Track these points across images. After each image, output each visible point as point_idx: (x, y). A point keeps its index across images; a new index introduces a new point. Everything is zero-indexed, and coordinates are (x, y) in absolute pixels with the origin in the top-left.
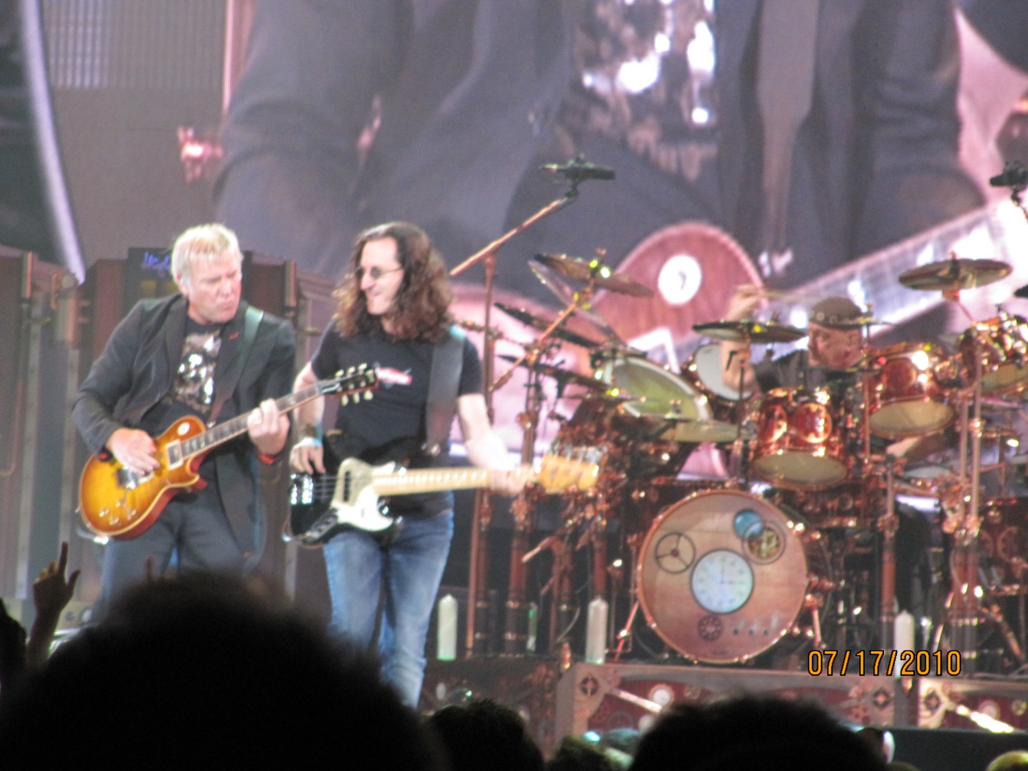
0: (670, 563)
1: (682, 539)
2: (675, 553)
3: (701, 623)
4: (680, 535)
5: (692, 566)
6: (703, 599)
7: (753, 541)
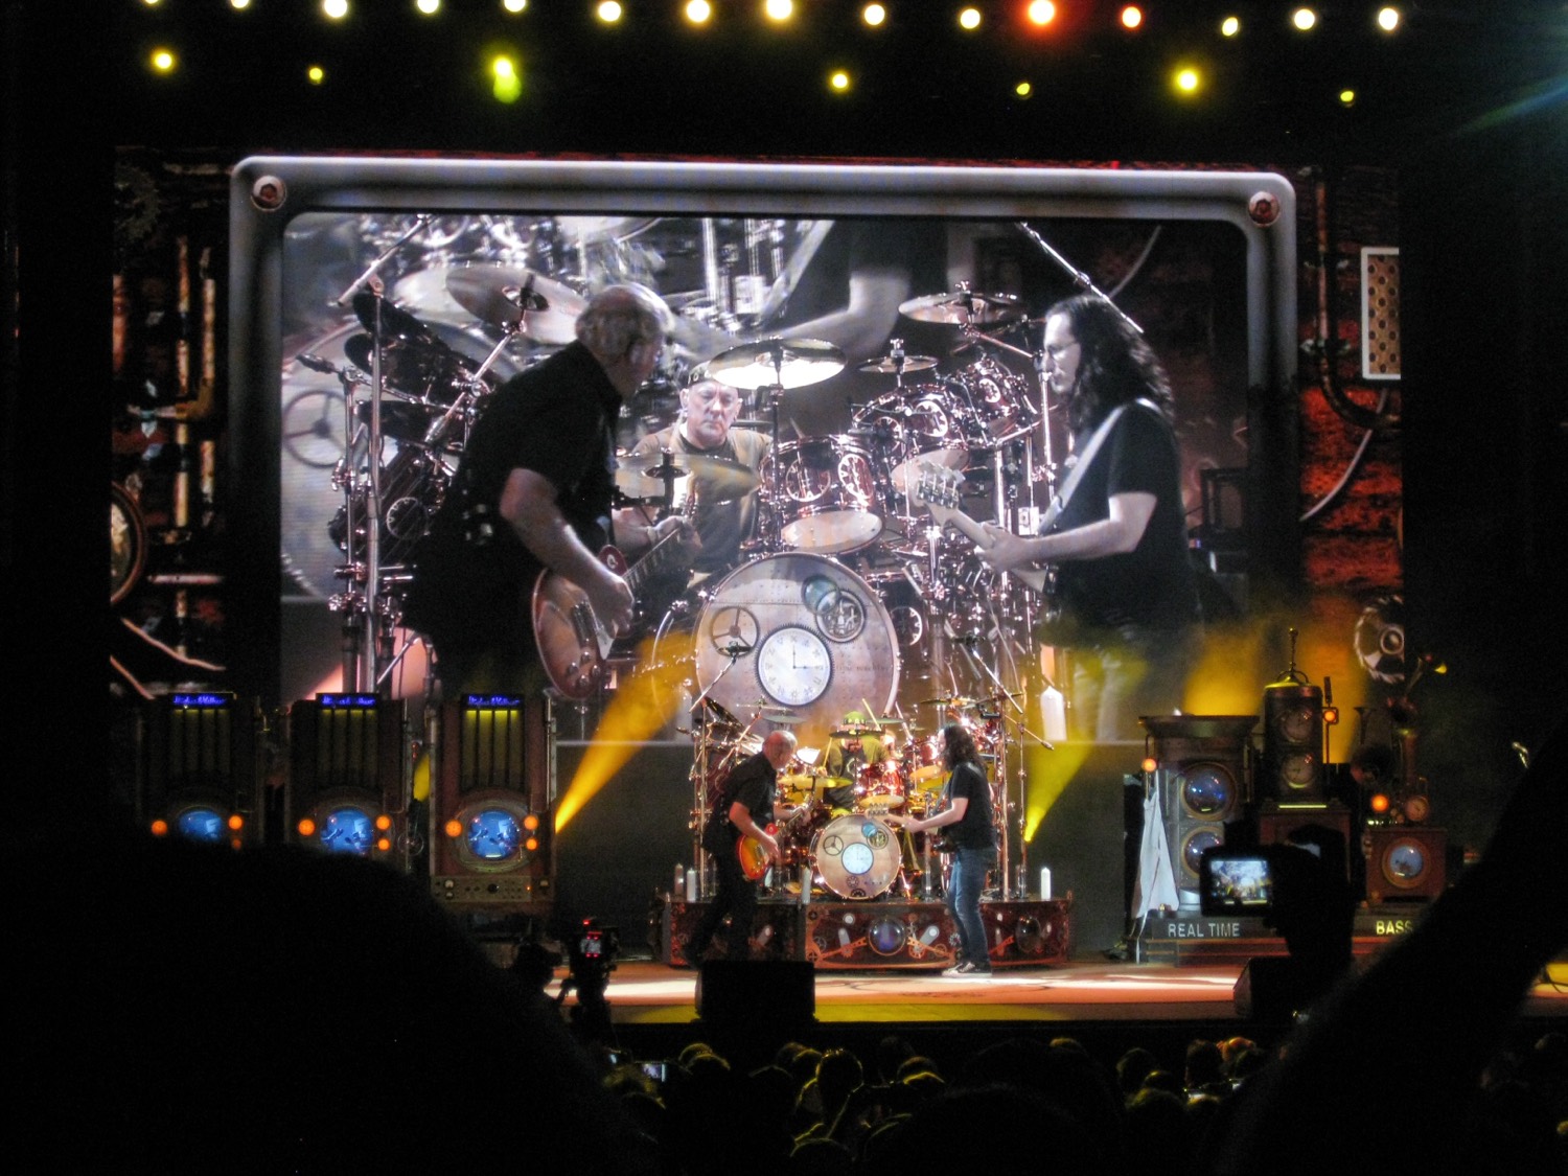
0: (832, 850)
1: (837, 839)
2: (833, 845)
3: (848, 880)
4: (835, 836)
5: (842, 852)
6: (849, 868)
7: (872, 838)
